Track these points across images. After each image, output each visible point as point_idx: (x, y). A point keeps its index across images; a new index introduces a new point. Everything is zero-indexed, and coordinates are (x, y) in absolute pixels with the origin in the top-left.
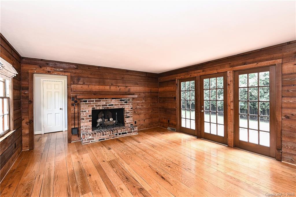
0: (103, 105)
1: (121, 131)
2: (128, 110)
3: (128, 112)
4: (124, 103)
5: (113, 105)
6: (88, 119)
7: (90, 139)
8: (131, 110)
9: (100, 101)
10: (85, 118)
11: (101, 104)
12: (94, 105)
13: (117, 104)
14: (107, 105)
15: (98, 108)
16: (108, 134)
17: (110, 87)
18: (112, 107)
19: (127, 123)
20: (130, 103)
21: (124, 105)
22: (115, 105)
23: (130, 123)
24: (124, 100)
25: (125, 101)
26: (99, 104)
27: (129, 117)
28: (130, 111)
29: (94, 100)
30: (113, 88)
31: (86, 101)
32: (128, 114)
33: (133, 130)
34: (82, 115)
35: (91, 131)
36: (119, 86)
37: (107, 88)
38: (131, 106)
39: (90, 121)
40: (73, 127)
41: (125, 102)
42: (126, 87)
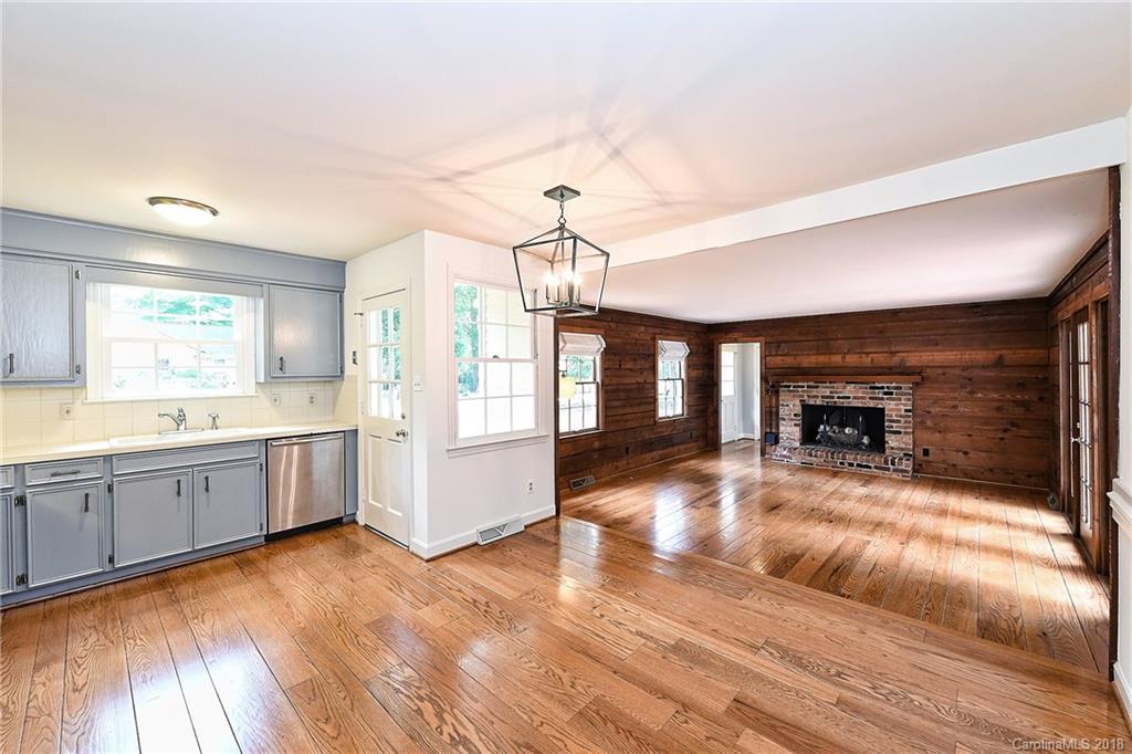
0: (822, 397)
1: (855, 459)
2: (894, 414)
3: (895, 418)
4: (881, 395)
5: (849, 398)
6: (792, 420)
7: (785, 456)
8: (909, 416)
9: (817, 387)
10: (786, 417)
11: (821, 394)
12: (805, 394)
13: (860, 395)
14: (833, 397)
15: (812, 402)
16: (822, 456)
17: (844, 358)
18: (845, 403)
19: (892, 448)
20: (903, 398)
21: (883, 399)
22: (855, 398)
23: (902, 449)
24: (883, 388)
25: (886, 390)
26: (815, 394)
27: (899, 433)
28: (901, 416)
29: (805, 384)
30: (852, 360)
31: (789, 387)
32: (894, 425)
33: (893, 464)
34: (783, 412)
35: (797, 444)
36: (868, 354)
37: (837, 359)
38: (905, 405)
39: (795, 425)
40: (768, 430)
41: (885, 393)
42: (893, 353)
